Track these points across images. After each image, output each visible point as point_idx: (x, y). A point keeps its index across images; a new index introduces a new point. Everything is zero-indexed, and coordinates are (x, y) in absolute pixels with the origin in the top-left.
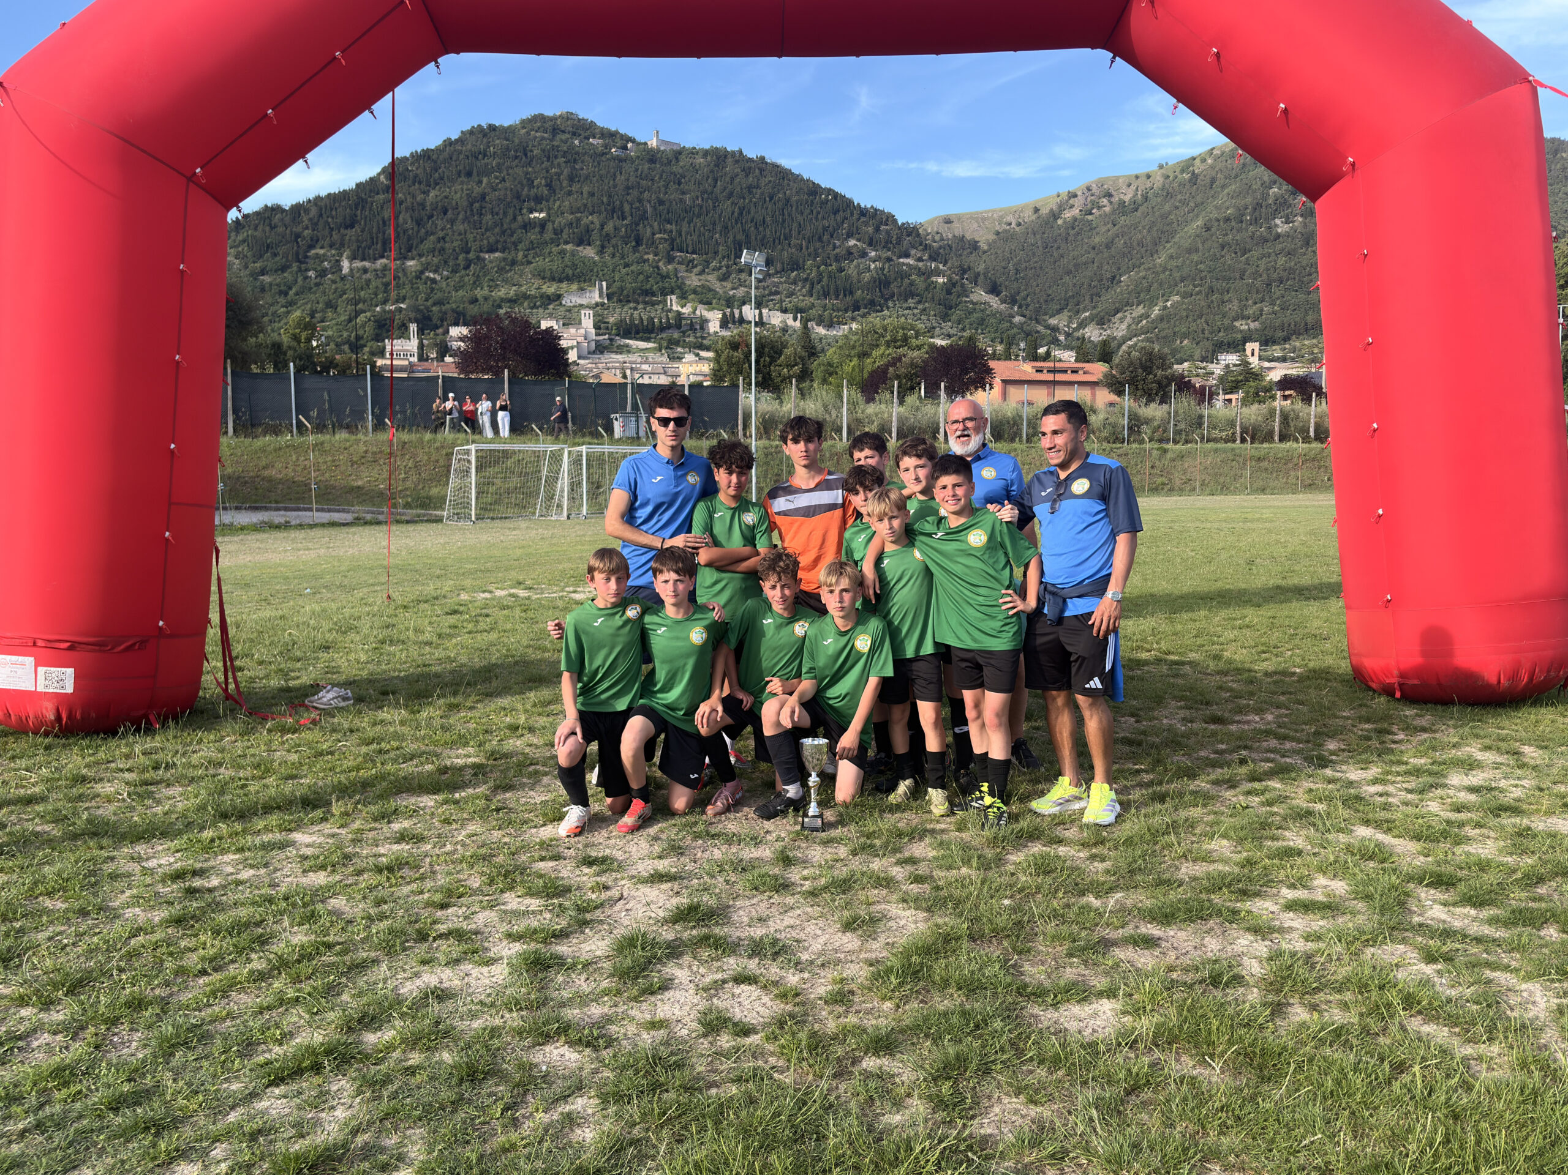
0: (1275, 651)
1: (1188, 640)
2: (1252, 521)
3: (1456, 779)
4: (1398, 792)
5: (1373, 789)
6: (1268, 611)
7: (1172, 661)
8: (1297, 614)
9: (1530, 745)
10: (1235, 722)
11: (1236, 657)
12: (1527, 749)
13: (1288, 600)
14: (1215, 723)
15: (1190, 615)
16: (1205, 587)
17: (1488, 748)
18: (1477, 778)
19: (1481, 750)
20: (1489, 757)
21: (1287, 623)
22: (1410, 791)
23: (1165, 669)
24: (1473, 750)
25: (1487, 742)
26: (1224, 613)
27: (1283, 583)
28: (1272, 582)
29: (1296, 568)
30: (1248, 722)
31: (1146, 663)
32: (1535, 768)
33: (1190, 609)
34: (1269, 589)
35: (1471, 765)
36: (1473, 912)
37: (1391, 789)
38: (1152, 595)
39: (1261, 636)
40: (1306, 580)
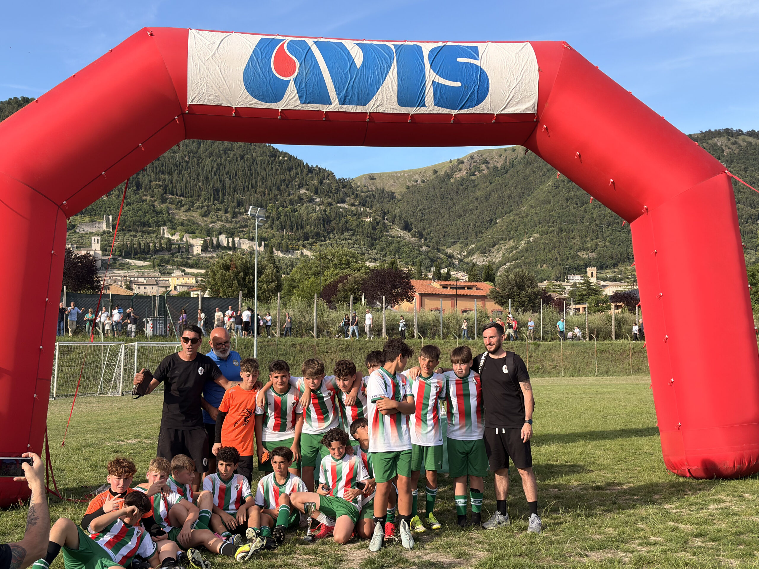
0: (625, 460)
1: (576, 455)
2: (602, 393)
3: (712, 507)
4: (685, 512)
5: (675, 511)
6: (619, 441)
7: (570, 465)
8: (635, 444)
9: (748, 493)
10: (608, 490)
11: (605, 463)
12: (746, 495)
13: (629, 436)
14: (598, 490)
15: (574, 444)
16: (579, 430)
17: (728, 495)
18: (722, 505)
19: (725, 496)
20: (729, 498)
21: (630, 447)
22: (691, 511)
23: (567, 469)
24: (722, 496)
25: (729, 492)
26: (594, 443)
27: (626, 428)
28: (619, 428)
29: (633, 420)
30: (615, 490)
31: (556, 466)
32: (747, 501)
33: (574, 441)
34: (618, 431)
35: (720, 501)
36: (713, 543)
37: (684, 510)
38: (550, 435)
39: (616, 454)
40: (639, 426)
